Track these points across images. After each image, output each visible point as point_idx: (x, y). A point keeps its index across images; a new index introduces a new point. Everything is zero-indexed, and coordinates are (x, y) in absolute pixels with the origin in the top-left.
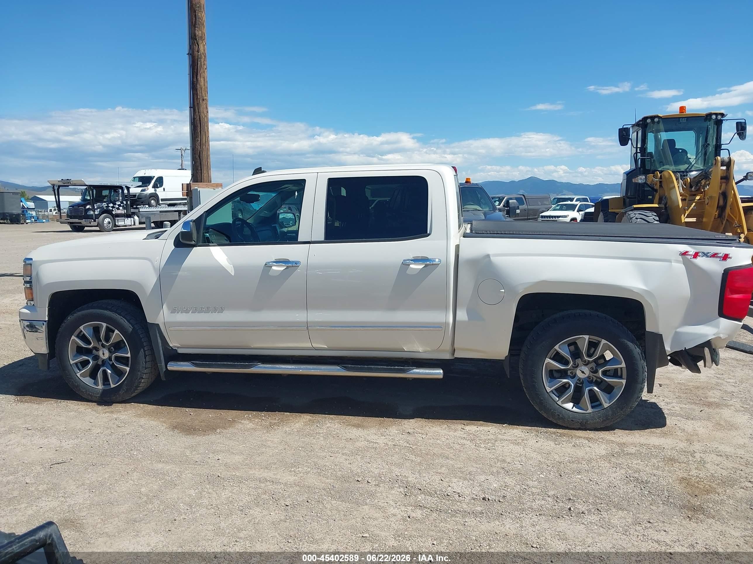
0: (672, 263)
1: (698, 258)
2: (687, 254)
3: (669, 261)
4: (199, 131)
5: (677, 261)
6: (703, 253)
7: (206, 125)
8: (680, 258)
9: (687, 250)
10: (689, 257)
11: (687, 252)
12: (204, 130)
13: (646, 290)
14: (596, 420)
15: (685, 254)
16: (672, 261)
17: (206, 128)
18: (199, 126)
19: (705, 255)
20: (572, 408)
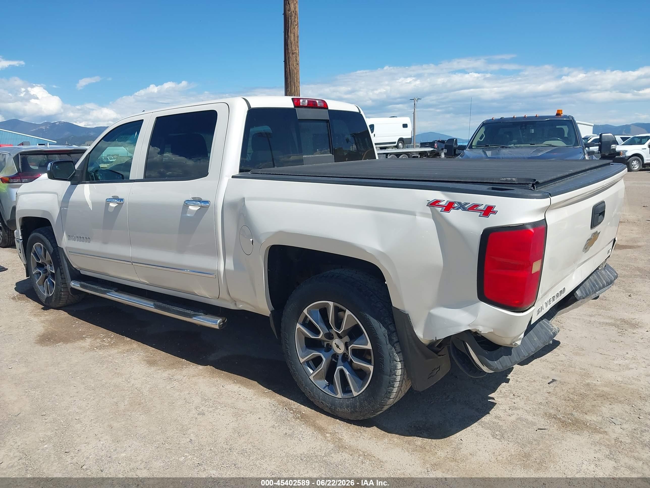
0: (416, 217)
1: (452, 211)
2: (436, 204)
3: (413, 213)
4: (289, 82)
5: (424, 214)
6: (460, 203)
7: (295, 76)
8: (428, 210)
9: (438, 198)
10: (439, 209)
11: (438, 201)
12: (293, 81)
13: (380, 251)
14: (344, 409)
15: (434, 204)
16: (417, 214)
17: (295, 78)
18: (289, 77)
19: (462, 207)
20: (324, 388)
